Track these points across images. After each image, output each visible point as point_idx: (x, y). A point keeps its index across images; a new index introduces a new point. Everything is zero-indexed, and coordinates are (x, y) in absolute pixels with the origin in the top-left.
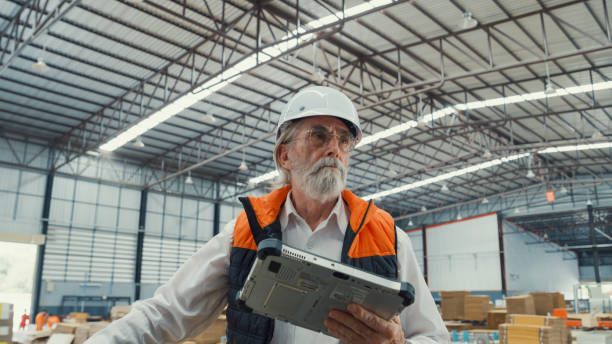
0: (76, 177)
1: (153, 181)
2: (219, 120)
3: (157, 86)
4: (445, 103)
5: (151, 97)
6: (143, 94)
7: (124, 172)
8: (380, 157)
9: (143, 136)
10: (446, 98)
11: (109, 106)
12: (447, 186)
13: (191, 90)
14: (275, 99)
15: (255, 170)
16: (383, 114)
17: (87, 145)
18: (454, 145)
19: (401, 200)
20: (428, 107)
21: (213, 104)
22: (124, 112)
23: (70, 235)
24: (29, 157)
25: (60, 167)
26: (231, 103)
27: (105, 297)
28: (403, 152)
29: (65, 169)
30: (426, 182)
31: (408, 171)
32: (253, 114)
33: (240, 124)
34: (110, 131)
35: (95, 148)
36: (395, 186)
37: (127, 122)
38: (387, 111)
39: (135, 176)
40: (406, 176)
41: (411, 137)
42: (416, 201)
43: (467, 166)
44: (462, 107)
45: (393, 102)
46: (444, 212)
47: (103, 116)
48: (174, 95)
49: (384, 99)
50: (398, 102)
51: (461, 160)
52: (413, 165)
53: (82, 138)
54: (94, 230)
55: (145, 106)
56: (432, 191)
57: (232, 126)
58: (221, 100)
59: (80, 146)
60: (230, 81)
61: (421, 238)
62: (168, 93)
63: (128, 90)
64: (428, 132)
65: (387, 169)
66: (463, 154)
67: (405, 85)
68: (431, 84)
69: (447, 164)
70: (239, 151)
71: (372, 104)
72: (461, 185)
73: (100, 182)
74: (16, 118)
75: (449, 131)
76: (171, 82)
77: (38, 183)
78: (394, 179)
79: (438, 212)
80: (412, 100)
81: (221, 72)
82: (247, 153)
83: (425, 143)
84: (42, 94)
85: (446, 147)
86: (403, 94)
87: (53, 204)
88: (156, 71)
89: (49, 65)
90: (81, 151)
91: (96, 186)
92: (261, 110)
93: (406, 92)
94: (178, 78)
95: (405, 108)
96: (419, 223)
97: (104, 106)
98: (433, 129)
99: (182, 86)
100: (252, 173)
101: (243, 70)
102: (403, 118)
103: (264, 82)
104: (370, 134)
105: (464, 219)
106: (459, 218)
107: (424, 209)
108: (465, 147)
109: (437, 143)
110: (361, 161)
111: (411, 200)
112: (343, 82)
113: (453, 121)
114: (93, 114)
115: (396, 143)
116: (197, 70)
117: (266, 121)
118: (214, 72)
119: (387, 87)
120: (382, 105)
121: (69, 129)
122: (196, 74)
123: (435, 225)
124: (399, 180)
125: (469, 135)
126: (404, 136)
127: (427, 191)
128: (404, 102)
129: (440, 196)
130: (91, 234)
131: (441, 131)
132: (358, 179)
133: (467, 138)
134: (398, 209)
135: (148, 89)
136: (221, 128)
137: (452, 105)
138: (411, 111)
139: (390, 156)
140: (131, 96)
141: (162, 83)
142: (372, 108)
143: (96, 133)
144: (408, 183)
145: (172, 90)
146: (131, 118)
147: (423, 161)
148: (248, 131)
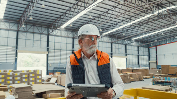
0: (55, 36)
1: (76, 35)
2: (93, 17)
3: (75, 8)
4: (163, 7)
5: (74, 12)
6: (71, 11)
7: (68, 34)
8: (142, 25)
9: (72, 23)
10: (163, 5)
11: (62, 15)
12: (163, 33)
13: (85, 9)
14: (109, 10)
15: (104, 31)
16: (142, 12)
17: (57, 27)
18: (165, 20)
19: (149, 38)
20: (157, 9)
21: (91, 12)
22: (66, 17)
23: (54, 51)
24: (42, 31)
25: (50, 33)
26: (96, 12)
27: (64, 68)
28: (149, 23)
29: (52, 34)
30: (157, 32)
31: (151, 29)
32: (103, 15)
33: (99, 18)
34: (63, 22)
35: (59, 27)
36: (147, 34)
37: (67, 20)
38: (144, 11)
39: (70, 34)
40: (150, 30)
41: (152, 19)
42: (154, 38)
43: (170, 27)
44: (168, 8)
45: (146, 8)
46: (163, 41)
47: (61, 18)
48: (80, 11)
49: (143, 7)
50: (147, 8)
51: (168, 25)
52: (152, 27)
53: (56, 25)
54: (61, 50)
55: (72, 15)
56: (158, 35)
57: (97, 19)
58: (93, 11)
59: (55, 27)
60: (96, 5)
61: (155, 49)
62: (78, 10)
63: (67, 10)
64: (157, 17)
65: (144, 29)
66: (169, 23)
67: (149, 3)
68: (158, 2)
69: (163, 26)
70: (99, 26)
71: (139, 9)
72: (168, 33)
73: (61, 37)
74: (38, 20)
75: (164, 16)
76: (79, 7)
77: (45, 38)
78: (146, 32)
79: (161, 41)
80: (152, 7)
81: (93, 3)
82: (102, 26)
83: (156, 20)
84: (44, 14)
85: (163, 21)
86: (149, 5)
87: (50, 43)
88: (74, 4)
89: (45, 5)
90: (56, 28)
91: (60, 38)
92: (105, 13)
93: (150, 5)
94: (81, 6)
95: (150, 10)
96: (155, 44)
97: (61, 16)
98: (159, 16)
99: (82, 8)
100: (104, 32)
101: (99, 2)
102: (149, 13)
103: (105, 5)
104: (139, 18)
105: (169, 43)
106: (167, 43)
107: (156, 40)
108: (169, 21)
109: (160, 20)
110: (136, 27)
111: (152, 38)
112: (129, 3)
113: (165, 13)
114: (58, 18)
115: (147, 21)
116: (86, 3)
117: (107, 16)
118: (91, 3)
119: (143, 4)
120: (142, 9)
121: (52, 22)
122: (86, 4)
123: (160, 45)
124: (148, 32)
125: (171, 17)
126: (149, 18)
127: (157, 35)
128: (149, 8)
129: (161, 36)
130: (60, 51)
131: (161, 16)
132: (135, 32)
133: (170, 18)
134: (148, 41)
135: (73, 10)
136: (94, 19)
137: (165, 8)
138: (151, 10)
139: (145, 25)
140: (68, 12)
141: (76, 8)
142: (139, 11)
143: (59, 23)
144: (151, 33)
145: (79, 9)
146: (68, 18)
147: (155, 26)
148: (102, 20)
